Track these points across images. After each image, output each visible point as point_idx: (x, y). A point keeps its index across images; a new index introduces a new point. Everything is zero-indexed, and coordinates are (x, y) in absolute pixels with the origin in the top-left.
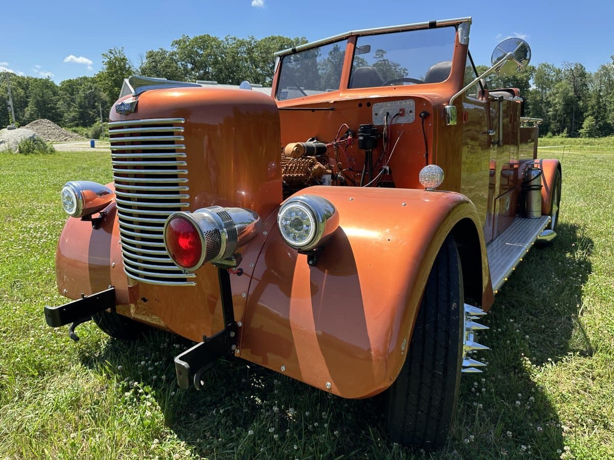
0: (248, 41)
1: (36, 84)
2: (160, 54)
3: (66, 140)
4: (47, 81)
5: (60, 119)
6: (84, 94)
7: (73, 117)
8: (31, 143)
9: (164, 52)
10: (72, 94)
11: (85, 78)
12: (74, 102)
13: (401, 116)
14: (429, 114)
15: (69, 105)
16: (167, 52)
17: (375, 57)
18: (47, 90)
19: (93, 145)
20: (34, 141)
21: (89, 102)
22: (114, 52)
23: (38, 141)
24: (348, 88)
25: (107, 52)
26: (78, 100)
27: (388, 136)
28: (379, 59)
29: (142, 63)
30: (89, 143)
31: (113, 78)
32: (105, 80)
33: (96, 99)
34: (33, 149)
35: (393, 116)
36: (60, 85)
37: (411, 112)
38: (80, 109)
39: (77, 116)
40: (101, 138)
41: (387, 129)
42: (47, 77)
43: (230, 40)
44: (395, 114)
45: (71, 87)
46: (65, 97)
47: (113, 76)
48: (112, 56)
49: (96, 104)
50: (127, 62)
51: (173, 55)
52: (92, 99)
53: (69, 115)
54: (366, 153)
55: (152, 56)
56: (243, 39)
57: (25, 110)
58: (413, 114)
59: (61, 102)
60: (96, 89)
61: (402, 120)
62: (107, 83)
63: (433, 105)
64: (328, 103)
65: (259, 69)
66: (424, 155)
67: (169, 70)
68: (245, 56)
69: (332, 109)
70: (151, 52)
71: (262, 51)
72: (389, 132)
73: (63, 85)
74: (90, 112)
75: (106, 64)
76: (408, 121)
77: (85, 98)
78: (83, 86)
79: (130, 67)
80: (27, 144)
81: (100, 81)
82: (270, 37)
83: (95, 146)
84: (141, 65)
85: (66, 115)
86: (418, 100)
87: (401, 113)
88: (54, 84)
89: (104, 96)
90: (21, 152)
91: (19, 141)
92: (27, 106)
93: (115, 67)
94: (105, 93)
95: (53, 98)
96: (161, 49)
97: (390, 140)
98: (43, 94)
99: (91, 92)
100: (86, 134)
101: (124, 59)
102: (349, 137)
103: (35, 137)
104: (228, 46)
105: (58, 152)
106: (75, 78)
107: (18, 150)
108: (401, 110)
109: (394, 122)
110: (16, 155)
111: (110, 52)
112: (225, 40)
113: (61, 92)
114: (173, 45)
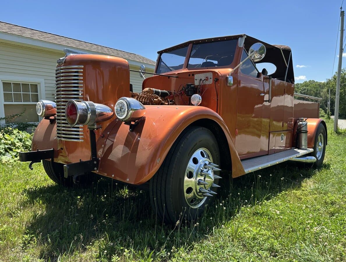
13: (207, 80)
14: (218, 80)
24: (187, 68)
37: (211, 78)
44: (203, 79)
54: (190, 98)
61: (207, 83)
64: (175, 74)
69: (177, 77)
76: (210, 83)
86: (214, 73)
109: (204, 83)
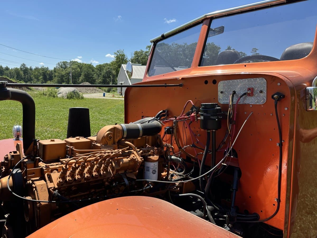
0: (183, 45)
1: (86, 66)
2: (140, 53)
3: (95, 92)
4: (90, 65)
5: (94, 82)
6: (106, 71)
7: (100, 81)
8: (73, 94)
9: (143, 52)
10: (100, 71)
11: (107, 64)
12: (101, 75)
13: (250, 95)
14: (284, 96)
15: (99, 76)
16: (144, 51)
17: (251, 52)
18: (90, 69)
19: (104, 96)
20: (74, 93)
21: (107, 75)
22: (119, 52)
23: (76, 93)
24: (199, 65)
25: (116, 52)
26: (103, 74)
27: (233, 116)
28: (254, 53)
29: (132, 57)
30: (103, 94)
31: (118, 64)
32: (114, 65)
33: (110, 73)
34: (73, 97)
35: (240, 95)
36: (96, 67)
37: (261, 92)
38: (103, 78)
39: (102, 81)
40: (111, 92)
41: (233, 109)
42: (90, 63)
43: (174, 45)
44: (242, 93)
45: (100, 68)
46: (97, 72)
47: (118, 63)
48: (118, 53)
49: (110, 76)
50: (125, 56)
51: (146, 53)
52: (109, 73)
53: (98, 81)
54: (209, 134)
55: (136, 53)
56: (181, 45)
57: (80, 78)
58: (264, 95)
59: (95, 75)
60: (111, 69)
61: (250, 101)
62: (115, 66)
63: (291, 85)
64: (176, 80)
65: (188, 59)
66: (278, 145)
67: (144, 60)
68: (181, 53)
69: (180, 85)
70: (136, 52)
71: (190, 50)
72: (236, 113)
73: (97, 67)
74: (108, 80)
75: (115, 57)
76: (258, 102)
77: (106, 73)
78: (106, 67)
79: (126, 59)
80: (71, 94)
81: (112, 65)
82: (195, 43)
83: (106, 96)
84: (131, 58)
85: (97, 80)
86: (271, 79)
87: (250, 92)
88: (93, 66)
89: (114, 72)
90: (68, 98)
91: (68, 93)
92: (81, 76)
93: (120, 59)
94: (114, 71)
95: (92, 73)
96: (141, 50)
97: (236, 122)
98: (88, 71)
99: (109, 70)
100: (105, 90)
101: (124, 55)
102: (193, 115)
103: (75, 91)
104: (173, 48)
105: (85, 98)
106: (102, 64)
107: (66, 97)
108: (249, 89)
109: (241, 102)
110: (65, 99)
111: (118, 52)
112: (171, 45)
113: (96, 70)
114: (147, 48)
